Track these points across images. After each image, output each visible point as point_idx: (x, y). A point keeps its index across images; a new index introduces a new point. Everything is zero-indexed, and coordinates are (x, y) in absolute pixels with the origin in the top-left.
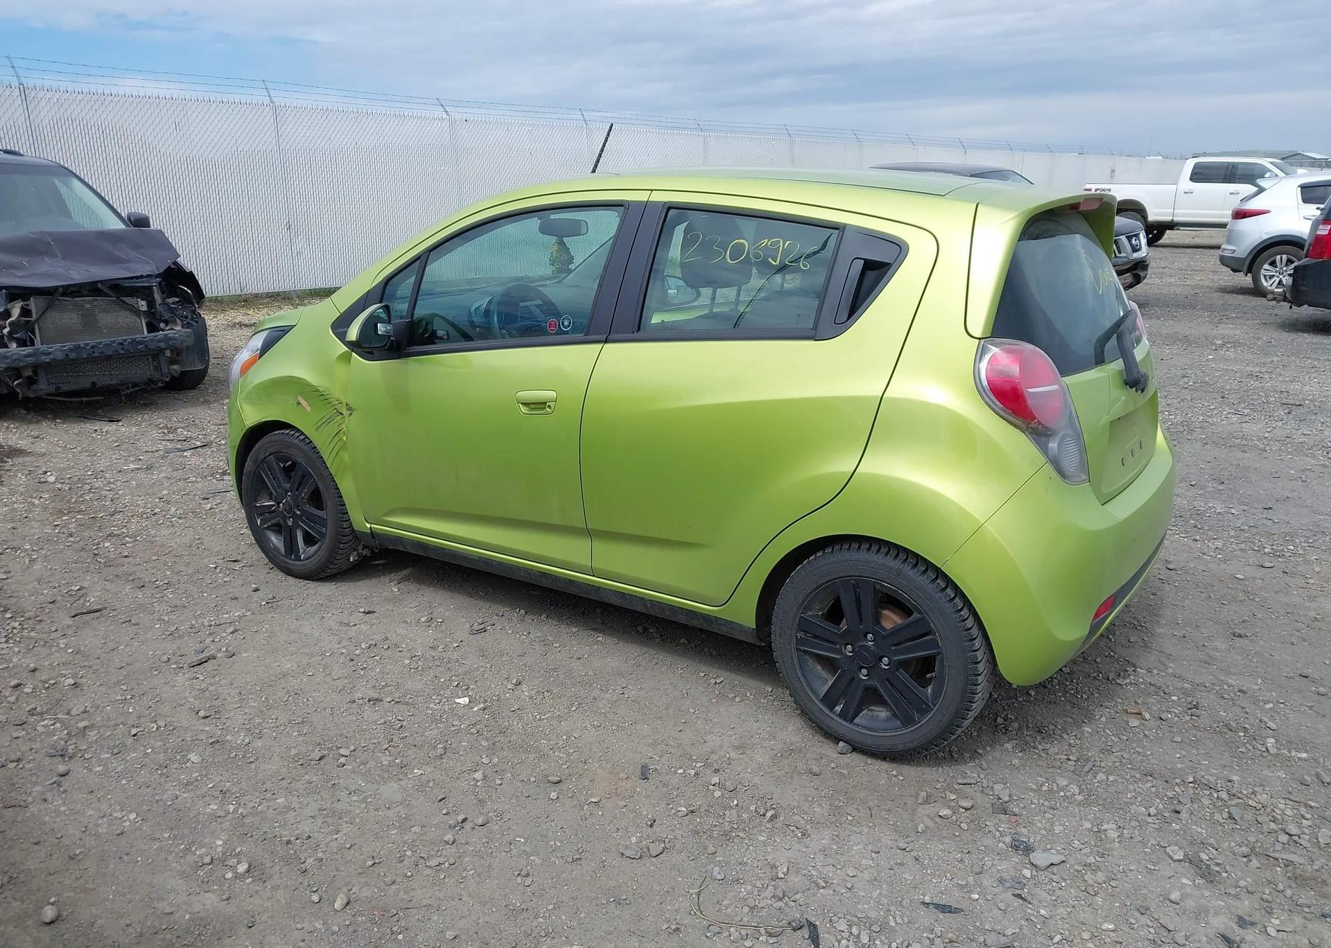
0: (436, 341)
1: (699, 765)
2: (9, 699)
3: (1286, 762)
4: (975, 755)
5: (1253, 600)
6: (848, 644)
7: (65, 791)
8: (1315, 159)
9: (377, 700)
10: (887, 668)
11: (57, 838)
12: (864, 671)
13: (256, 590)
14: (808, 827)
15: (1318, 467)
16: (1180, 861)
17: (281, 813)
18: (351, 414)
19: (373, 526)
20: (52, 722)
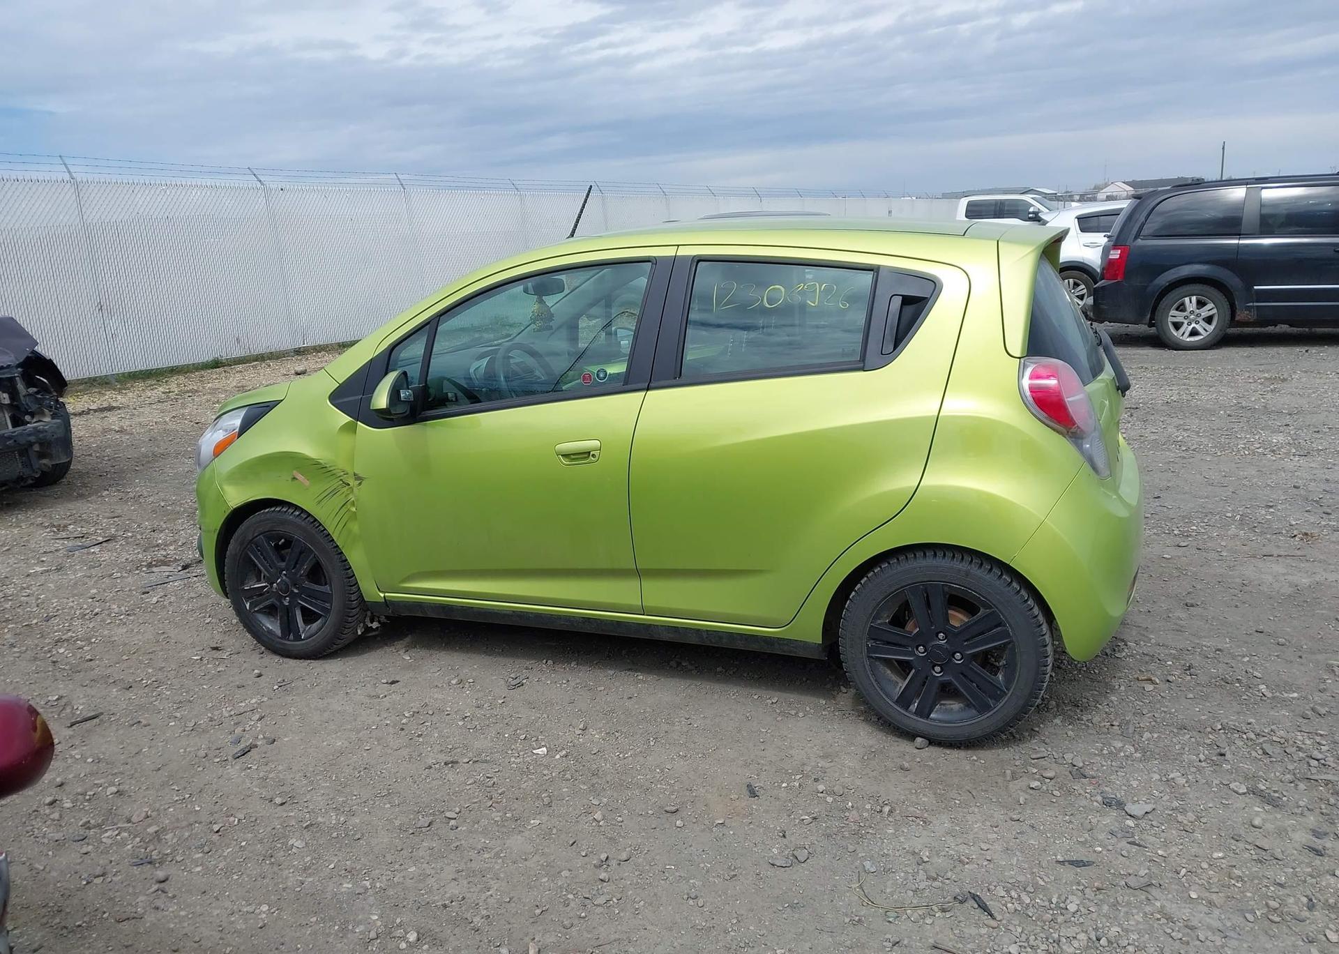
0: (446, 403)
1: (798, 777)
2: (52, 817)
3: (1285, 703)
4: (1033, 733)
5: (1186, 574)
6: (920, 646)
7: (174, 897)
8: (1046, 194)
9: (452, 762)
10: (960, 662)
11: (195, 942)
12: (938, 669)
13: (260, 676)
14: (926, 815)
15: (1178, 459)
16: (1244, 794)
17: (420, 881)
18: (360, 484)
19: (387, 594)
20: (117, 832)
